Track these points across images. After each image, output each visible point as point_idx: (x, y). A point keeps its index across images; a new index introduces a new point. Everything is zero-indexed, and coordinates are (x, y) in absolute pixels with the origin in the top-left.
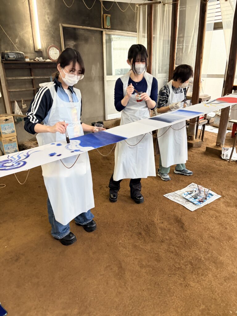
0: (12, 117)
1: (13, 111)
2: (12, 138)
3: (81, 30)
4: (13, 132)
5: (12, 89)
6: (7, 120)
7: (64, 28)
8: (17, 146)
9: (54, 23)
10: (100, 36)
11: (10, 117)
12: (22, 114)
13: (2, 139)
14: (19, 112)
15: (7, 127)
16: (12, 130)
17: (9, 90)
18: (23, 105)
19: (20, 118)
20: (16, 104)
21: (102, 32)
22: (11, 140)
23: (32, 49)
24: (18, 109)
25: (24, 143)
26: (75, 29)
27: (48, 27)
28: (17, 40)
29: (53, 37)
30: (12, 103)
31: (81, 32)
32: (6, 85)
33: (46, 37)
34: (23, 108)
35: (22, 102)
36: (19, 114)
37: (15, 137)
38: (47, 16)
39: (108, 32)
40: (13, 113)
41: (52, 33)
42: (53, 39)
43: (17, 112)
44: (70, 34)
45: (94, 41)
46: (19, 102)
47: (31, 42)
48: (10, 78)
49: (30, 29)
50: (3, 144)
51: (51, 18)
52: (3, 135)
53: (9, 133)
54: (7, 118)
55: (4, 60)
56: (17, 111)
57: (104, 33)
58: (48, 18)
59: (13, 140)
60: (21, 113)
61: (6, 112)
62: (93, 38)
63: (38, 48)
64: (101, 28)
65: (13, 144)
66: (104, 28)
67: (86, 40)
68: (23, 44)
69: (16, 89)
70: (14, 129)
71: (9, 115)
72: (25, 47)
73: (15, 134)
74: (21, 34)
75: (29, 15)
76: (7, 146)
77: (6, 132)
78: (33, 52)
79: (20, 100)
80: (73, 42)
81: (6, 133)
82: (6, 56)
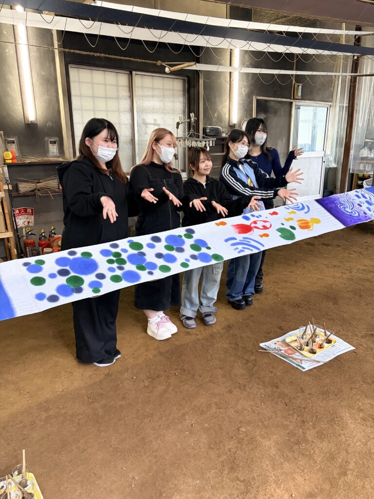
3: (272, 102)
7: (258, 101)
9: (249, 96)
10: (289, 108)
21: (291, 103)
23: (227, 123)
26: (266, 101)
27: (243, 100)
28: (216, 115)
29: (246, 110)
31: (272, 104)
38: (243, 89)
39: (299, 103)
41: (246, 107)
42: (246, 112)
44: (262, 106)
45: (282, 113)
47: (227, 116)
51: (247, 90)
57: (294, 104)
58: (245, 91)
62: (283, 109)
63: (234, 123)
64: (291, 99)
66: (294, 99)
67: (275, 112)
68: (220, 119)
72: (221, 122)
74: (219, 108)
78: (228, 127)
80: (263, 115)
82: (207, 131)
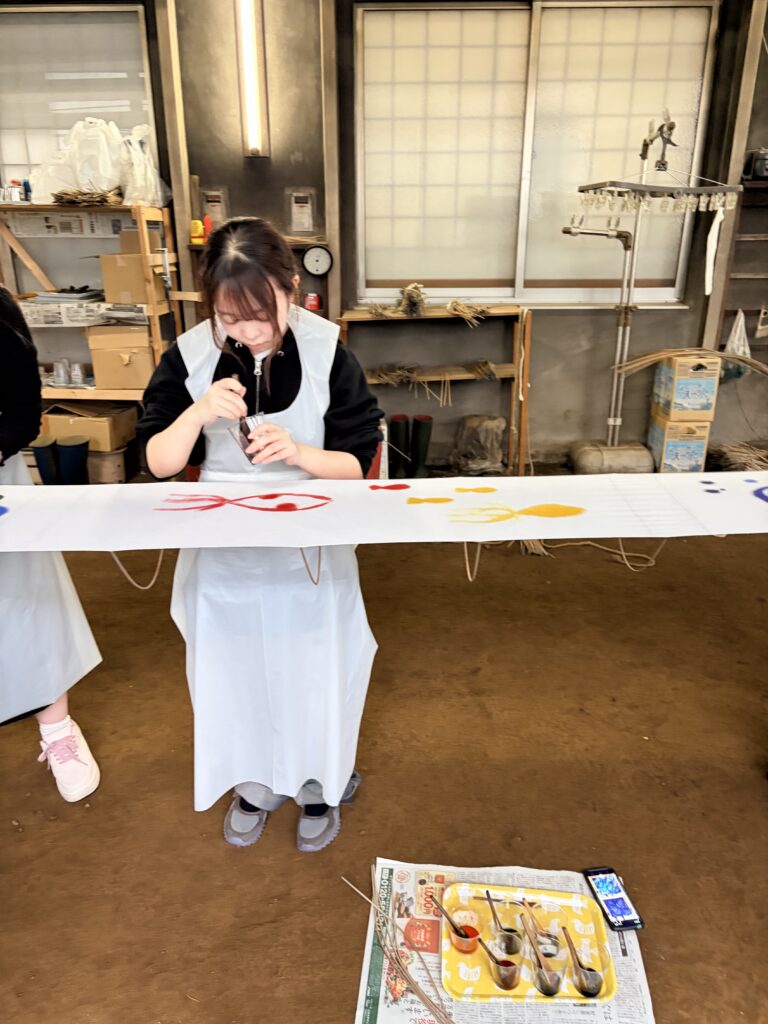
1: (723, 343)
4: (706, 407)
6: (700, 367)
12: (748, 355)
13: (669, 424)
15: (692, 389)
18: (760, 327)
22: (691, 432)
24: (739, 340)
30: (729, 316)
34: (759, 334)
35: (762, 316)
37: (708, 424)
40: (722, 348)
43: (735, 347)
46: (752, 315)
53: (694, 409)
54: (702, 361)
56: (736, 342)
59: (699, 433)
60: (748, 351)
69: (756, 272)
70: (713, 399)
71: (711, 353)
73: (710, 414)
77: (685, 405)
81: (684, 408)
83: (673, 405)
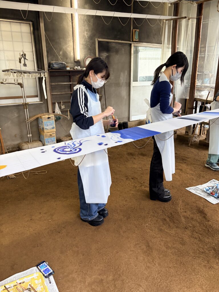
0: (54, 115)
1: (54, 111)
2: (52, 134)
3: (113, 43)
4: (53, 128)
5: (54, 92)
6: (49, 118)
7: (99, 42)
8: (56, 140)
9: (92, 38)
10: (129, 48)
11: (52, 116)
12: (61, 114)
13: (45, 134)
14: (59, 112)
15: (49, 124)
16: (52, 126)
17: (52, 94)
18: (62, 106)
19: (59, 117)
20: (57, 105)
21: (131, 44)
22: (51, 135)
23: (72, 59)
24: (58, 109)
25: (61, 138)
26: (108, 42)
27: (86, 41)
28: (61, 53)
29: (89, 49)
30: (53, 104)
31: (114, 45)
32: (50, 90)
33: (84, 50)
34: (62, 108)
35: (62, 103)
36: (59, 113)
37: (55, 132)
38: (86, 33)
39: (136, 44)
40: (54, 112)
41: (89, 47)
42: (89, 51)
43: (57, 112)
44: (104, 47)
45: (123, 52)
46: (59, 103)
47: (72, 54)
48: (53, 84)
49: (71, 44)
50: (45, 138)
51: (89, 34)
52: (45, 131)
53: (50, 129)
54: (49, 116)
55: (50, 68)
56: (57, 110)
57: (133, 45)
58: (87, 34)
59: (53, 135)
60: (60, 112)
61: (48, 112)
62: (123, 49)
63: (77, 59)
64: (130, 41)
65: (52, 138)
66: (133, 41)
67: (117, 51)
68: (65, 56)
69: (58, 92)
70: (54, 126)
71: (51, 114)
72: (67, 58)
73: (55, 130)
74: (64, 47)
75: (72, 32)
76: (48, 140)
77: (48, 128)
78: (73, 62)
79: (60, 101)
80: (106, 53)
81: (47, 129)
82: (52, 65)
83: (44, 129)
